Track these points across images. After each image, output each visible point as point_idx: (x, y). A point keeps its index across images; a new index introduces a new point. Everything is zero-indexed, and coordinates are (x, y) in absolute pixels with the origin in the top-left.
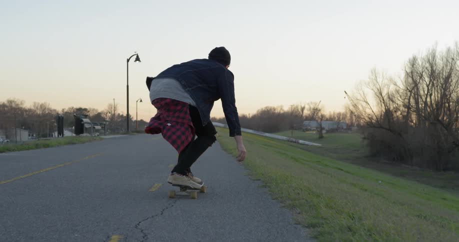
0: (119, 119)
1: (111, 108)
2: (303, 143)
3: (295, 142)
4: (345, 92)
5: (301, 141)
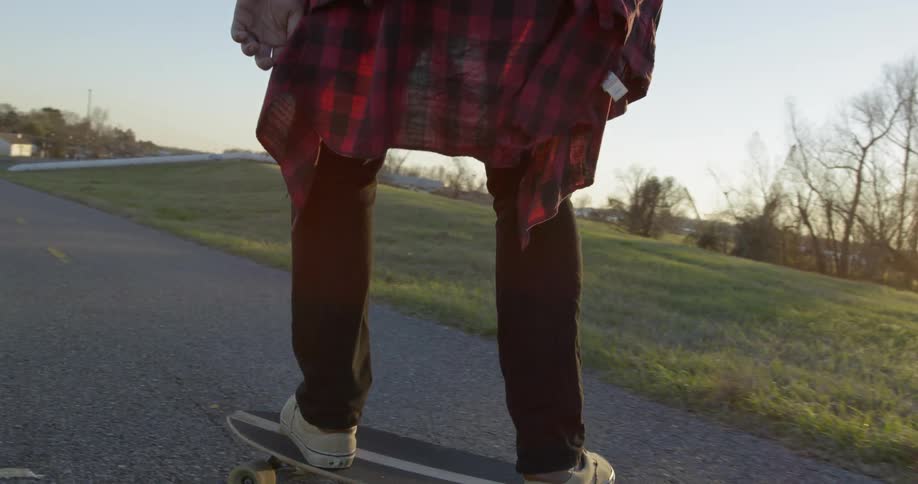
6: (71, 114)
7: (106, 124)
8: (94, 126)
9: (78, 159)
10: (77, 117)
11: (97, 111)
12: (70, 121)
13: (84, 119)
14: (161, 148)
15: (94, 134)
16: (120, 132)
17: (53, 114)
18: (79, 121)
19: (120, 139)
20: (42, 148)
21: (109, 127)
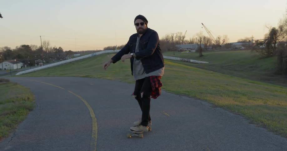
0: (54, 51)
1: (45, 44)
2: (194, 62)
3: (187, 62)
4: (202, 24)
5: (192, 61)
6: (34, 46)
7: (49, 47)
8: (44, 49)
9: (41, 65)
10: (36, 47)
11: (45, 43)
12: (34, 49)
13: (40, 47)
14: (76, 53)
15: (45, 53)
16: (56, 49)
17: (26, 48)
18: (37, 48)
19: (56, 52)
20: (25, 64)
21: (51, 48)
